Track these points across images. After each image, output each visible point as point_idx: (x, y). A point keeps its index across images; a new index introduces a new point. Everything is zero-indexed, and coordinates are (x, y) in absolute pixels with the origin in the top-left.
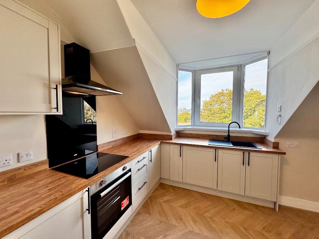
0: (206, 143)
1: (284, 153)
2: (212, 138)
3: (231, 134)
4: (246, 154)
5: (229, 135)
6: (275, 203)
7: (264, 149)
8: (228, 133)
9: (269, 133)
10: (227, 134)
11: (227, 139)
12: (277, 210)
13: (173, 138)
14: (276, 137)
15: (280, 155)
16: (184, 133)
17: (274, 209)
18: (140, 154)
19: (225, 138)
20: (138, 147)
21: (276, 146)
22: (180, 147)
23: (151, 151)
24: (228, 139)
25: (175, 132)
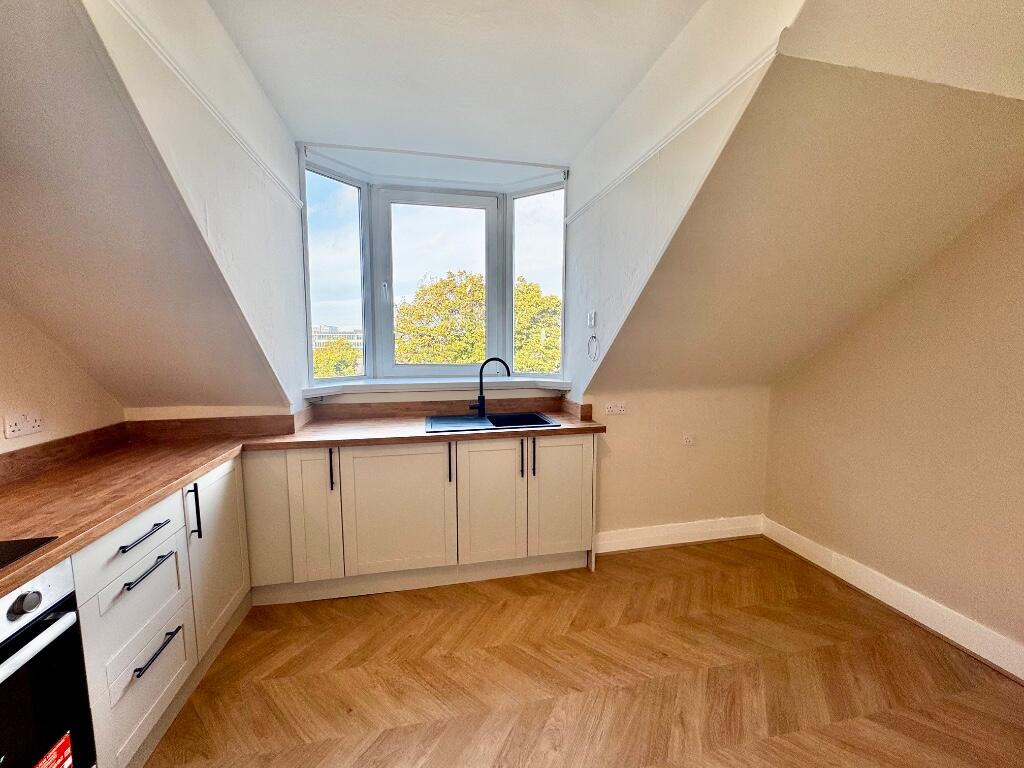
0: (419, 429)
1: (603, 429)
2: (434, 413)
3: (488, 396)
4: (528, 444)
5: (482, 398)
6: (589, 553)
7: (565, 425)
8: (478, 393)
9: (571, 384)
10: (475, 396)
11: (477, 411)
12: (593, 569)
13: (297, 425)
14: (586, 393)
15: (596, 435)
16: (340, 406)
17: (588, 569)
18: (134, 513)
19: (472, 408)
20: (120, 482)
21: (587, 414)
22: (328, 455)
23: (195, 490)
24: (479, 409)
25: (306, 404)
